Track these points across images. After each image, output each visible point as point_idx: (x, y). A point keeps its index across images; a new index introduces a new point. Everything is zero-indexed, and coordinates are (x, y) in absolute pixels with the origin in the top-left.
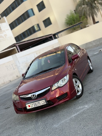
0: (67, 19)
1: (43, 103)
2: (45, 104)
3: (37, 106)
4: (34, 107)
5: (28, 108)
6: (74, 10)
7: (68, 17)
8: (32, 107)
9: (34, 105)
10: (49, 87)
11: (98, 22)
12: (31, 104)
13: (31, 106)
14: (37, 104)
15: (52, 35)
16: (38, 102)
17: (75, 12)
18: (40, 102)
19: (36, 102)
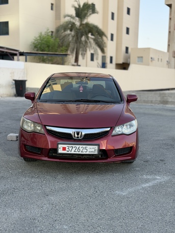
0: (38, 38)
1: (93, 150)
2: (96, 153)
3: (80, 153)
4: (73, 152)
5: (60, 151)
6: (52, 32)
7: (40, 37)
8: (70, 152)
9: (74, 149)
10: (109, 129)
11: (79, 66)
12: (70, 146)
13: (67, 149)
14: (81, 149)
15: (17, 53)
16: (84, 146)
17: (52, 34)
18: (89, 147)
19: (81, 146)
